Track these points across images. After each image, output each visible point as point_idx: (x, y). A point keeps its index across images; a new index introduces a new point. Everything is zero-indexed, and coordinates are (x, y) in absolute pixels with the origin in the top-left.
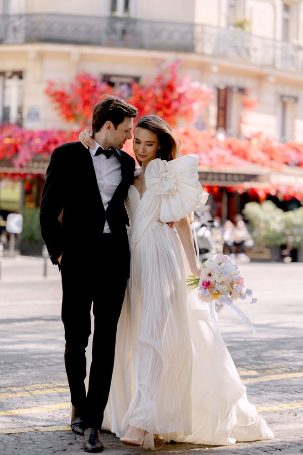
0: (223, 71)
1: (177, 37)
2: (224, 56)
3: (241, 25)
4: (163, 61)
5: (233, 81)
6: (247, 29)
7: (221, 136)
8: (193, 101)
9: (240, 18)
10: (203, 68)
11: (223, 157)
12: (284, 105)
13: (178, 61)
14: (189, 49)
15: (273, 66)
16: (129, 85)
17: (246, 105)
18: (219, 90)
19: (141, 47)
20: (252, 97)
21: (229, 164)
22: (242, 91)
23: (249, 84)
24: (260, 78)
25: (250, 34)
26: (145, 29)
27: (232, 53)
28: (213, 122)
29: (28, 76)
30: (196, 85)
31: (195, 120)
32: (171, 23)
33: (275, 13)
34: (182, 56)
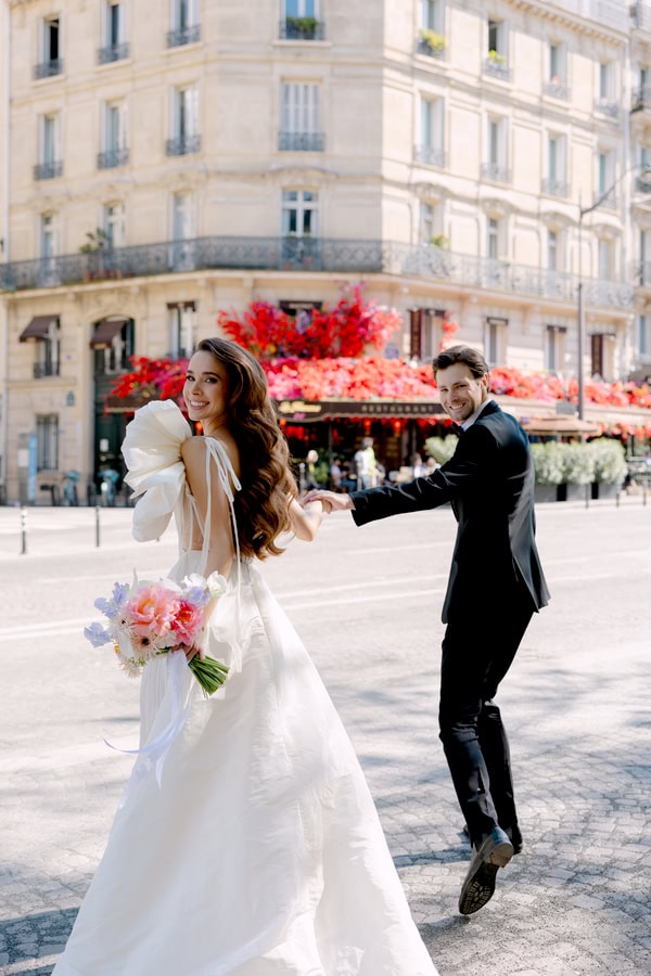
0: (415, 292)
1: (360, 256)
2: (416, 275)
3: (438, 242)
4: (346, 283)
5: (430, 304)
6: (445, 246)
7: (414, 364)
8: (382, 327)
9: (436, 235)
10: (393, 289)
11: (411, 387)
12: (493, 329)
13: (362, 283)
14: (377, 269)
15: (478, 285)
16: (309, 312)
17: (446, 329)
18: (412, 313)
19: (323, 269)
20: (453, 320)
21: (418, 394)
22: (441, 313)
23: (449, 306)
24: (462, 299)
25: (449, 250)
26: (326, 249)
27: (426, 273)
28: (407, 349)
29: (201, 307)
30: (384, 308)
31: (385, 346)
32: (353, 241)
33: (479, 227)
34: (366, 277)
